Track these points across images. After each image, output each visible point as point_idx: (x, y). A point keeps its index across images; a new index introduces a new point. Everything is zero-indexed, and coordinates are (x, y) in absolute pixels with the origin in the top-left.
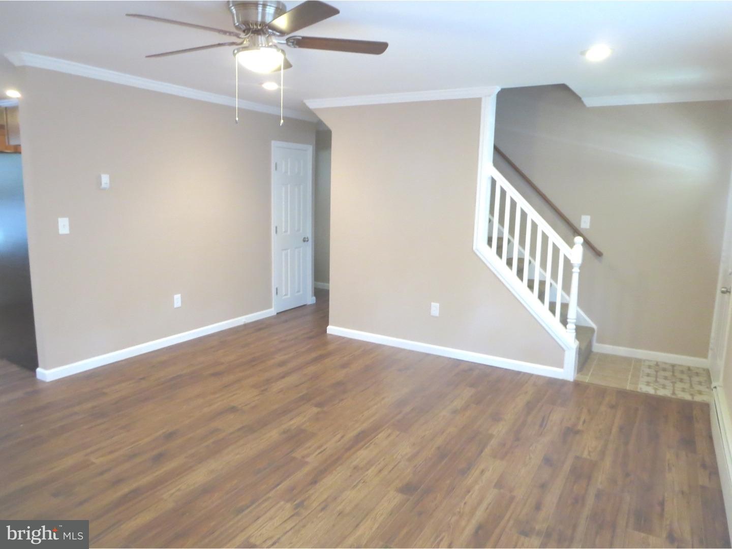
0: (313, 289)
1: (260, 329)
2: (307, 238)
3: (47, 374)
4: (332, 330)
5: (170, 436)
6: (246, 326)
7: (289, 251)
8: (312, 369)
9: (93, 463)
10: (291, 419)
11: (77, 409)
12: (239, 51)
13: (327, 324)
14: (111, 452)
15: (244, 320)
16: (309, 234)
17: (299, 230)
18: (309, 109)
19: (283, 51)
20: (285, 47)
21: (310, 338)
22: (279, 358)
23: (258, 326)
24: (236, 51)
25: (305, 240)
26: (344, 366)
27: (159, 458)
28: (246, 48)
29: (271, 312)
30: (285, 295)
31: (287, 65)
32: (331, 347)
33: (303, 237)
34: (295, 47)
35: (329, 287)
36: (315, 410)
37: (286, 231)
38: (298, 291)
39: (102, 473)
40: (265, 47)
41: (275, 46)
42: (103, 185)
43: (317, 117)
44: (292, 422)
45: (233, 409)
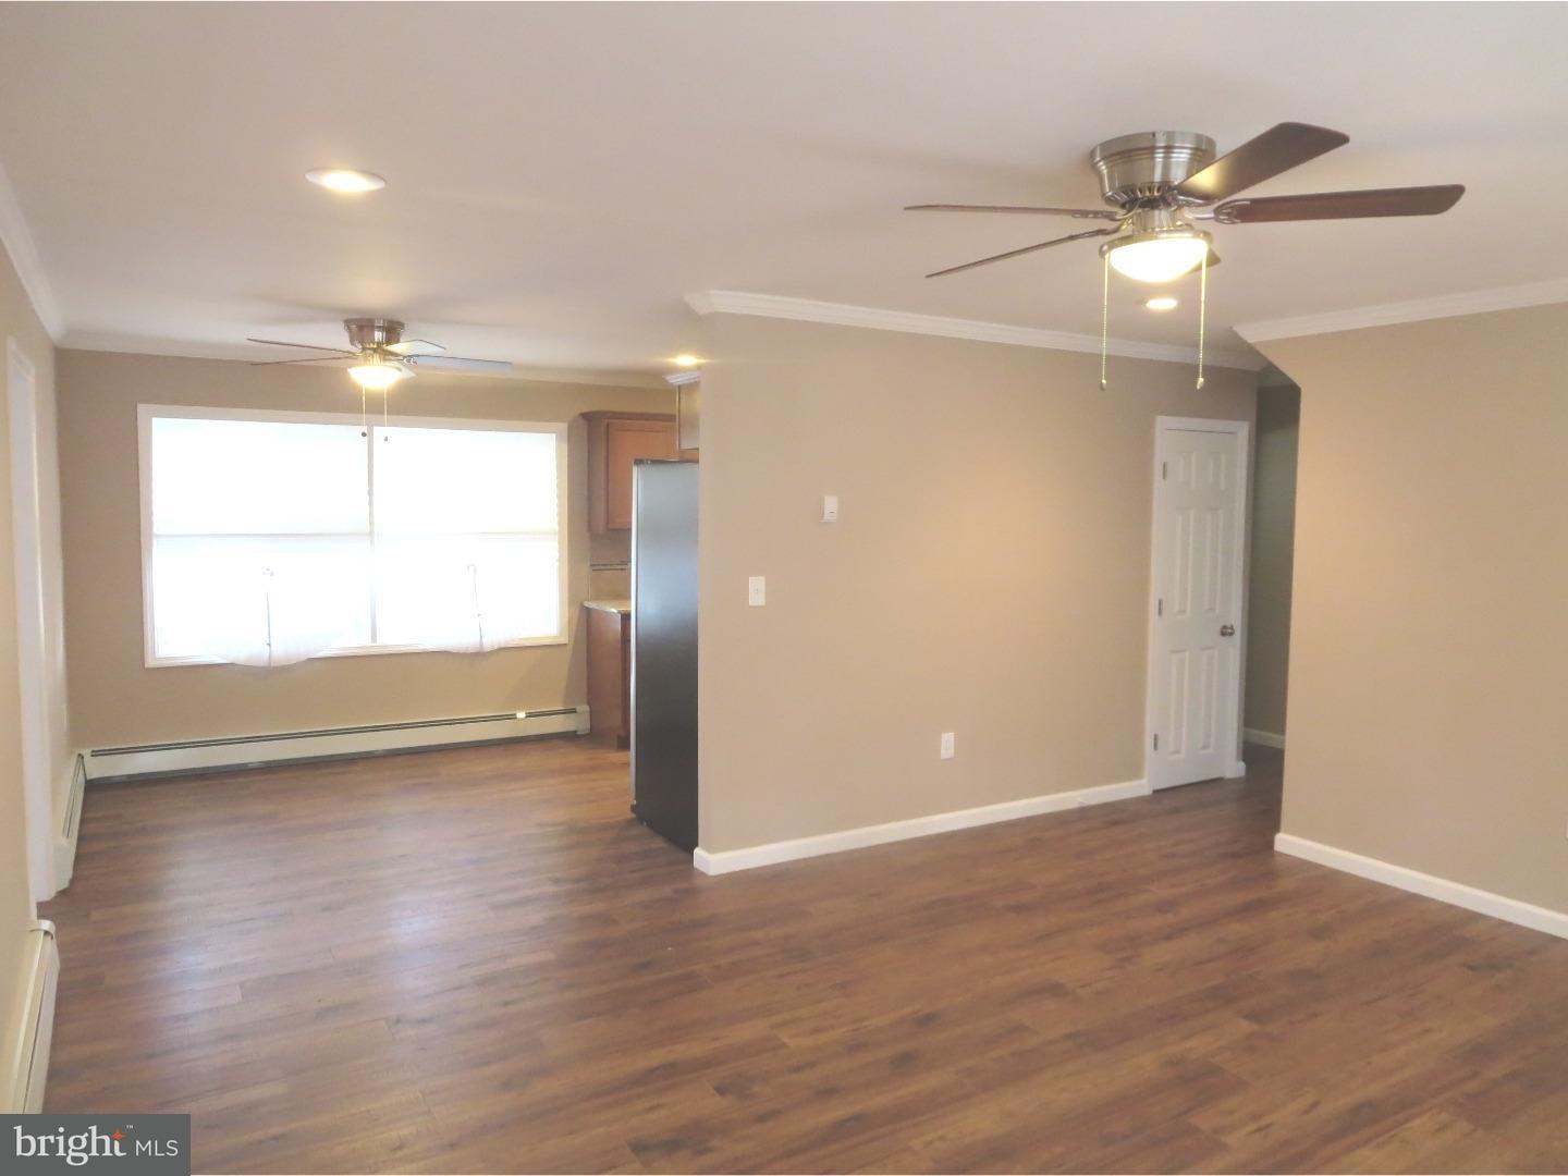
0: (1241, 745)
1: (1115, 823)
2: (1232, 628)
3: (711, 860)
4: (1287, 843)
5: (926, 1021)
6: (1083, 813)
7: (1187, 654)
8: (1236, 929)
9: (784, 1045)
10: (1188, 1037)
11: (758, 935)
12: (1112, 245)
13: (1277, 829)
14: (816, 1031)
15: (1080, 800)
16: (1236, 616)
17: (1212, 609)
18: (1245, 342)
19: (1207, 235)
20: (1211, 226)
21: (1235, 856)
22: (1160, 892)
23: (1112, 816)
24: (1105, 248)
25: (1226, 632)
26: (1320, 933)
27: (905, 1063)
28: (1127, 240)
29: (1138, 787)
30: (1177, 752)
31: (1213, 260)
32: (1285, 884)
33: (1222, 624)
34: (1234, 223)
35: (1283, 742)
36: (1245, 1026)
37: (1182, 611)
38: (1205, 747)
39: (798, 1069)
40: (1169, 231)
41: (1189, 227)
42: (827, 517)
43: (1264, 358)
44: (1189, 1044)
45: (1056, 990)
